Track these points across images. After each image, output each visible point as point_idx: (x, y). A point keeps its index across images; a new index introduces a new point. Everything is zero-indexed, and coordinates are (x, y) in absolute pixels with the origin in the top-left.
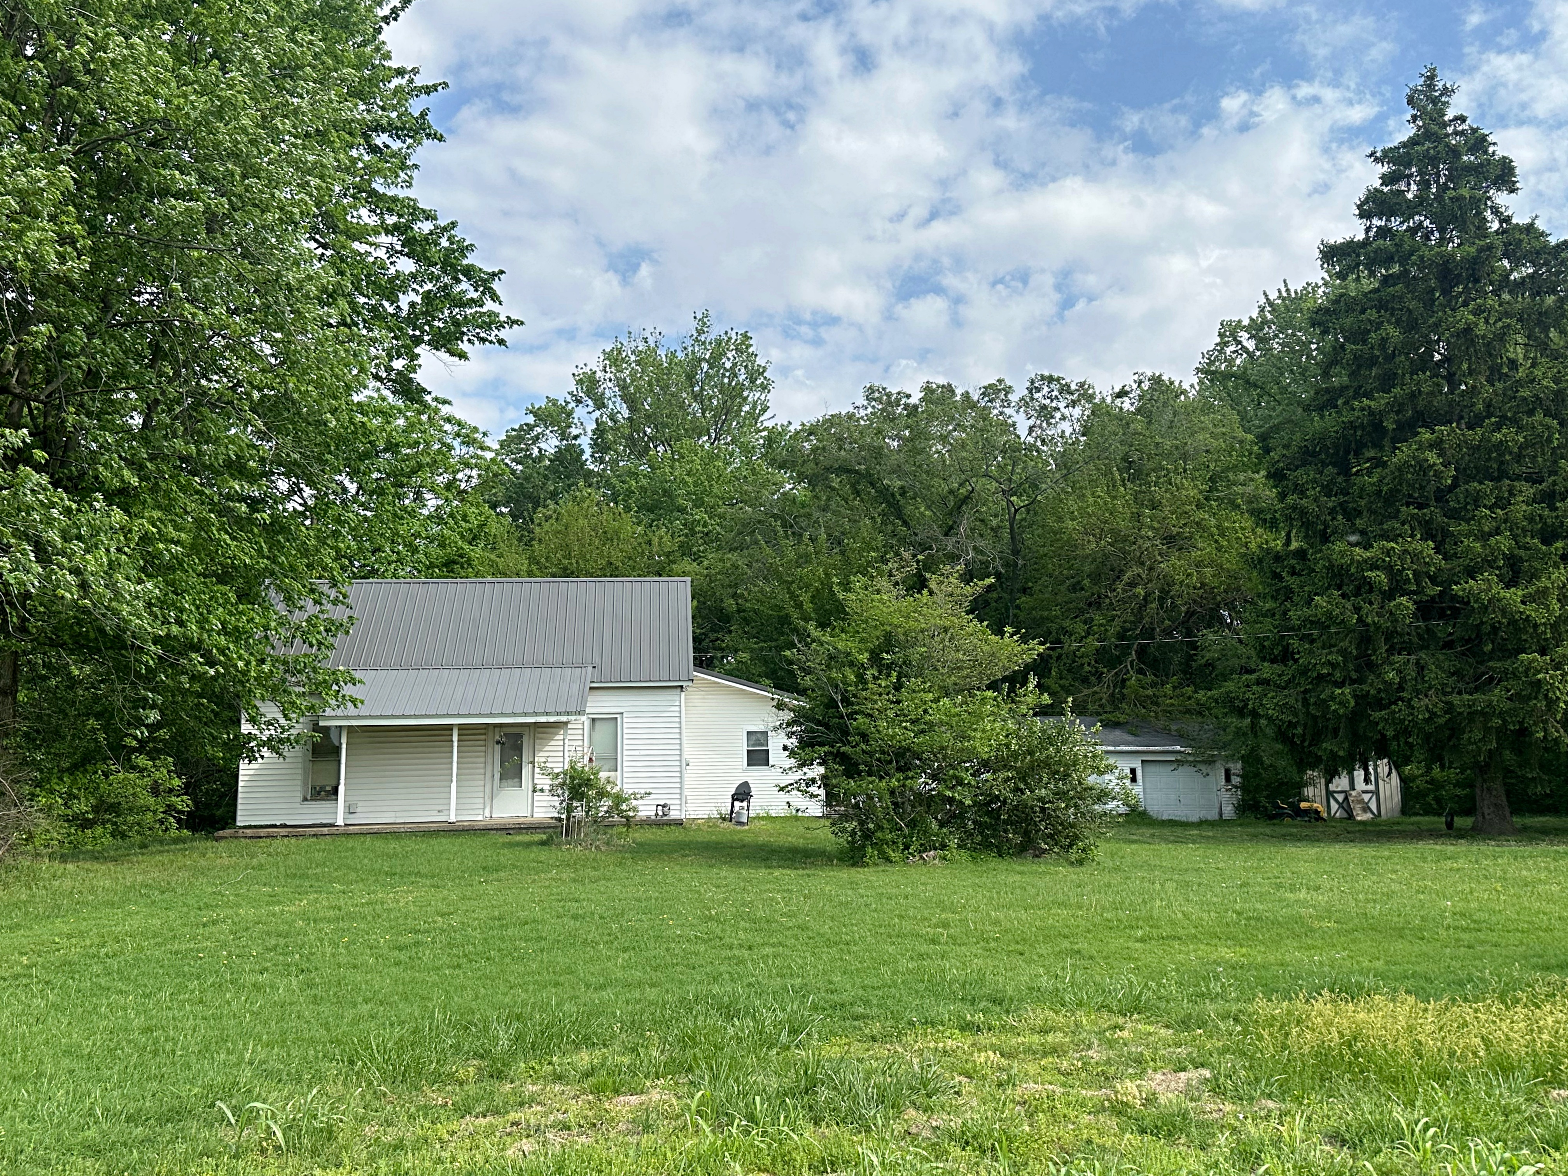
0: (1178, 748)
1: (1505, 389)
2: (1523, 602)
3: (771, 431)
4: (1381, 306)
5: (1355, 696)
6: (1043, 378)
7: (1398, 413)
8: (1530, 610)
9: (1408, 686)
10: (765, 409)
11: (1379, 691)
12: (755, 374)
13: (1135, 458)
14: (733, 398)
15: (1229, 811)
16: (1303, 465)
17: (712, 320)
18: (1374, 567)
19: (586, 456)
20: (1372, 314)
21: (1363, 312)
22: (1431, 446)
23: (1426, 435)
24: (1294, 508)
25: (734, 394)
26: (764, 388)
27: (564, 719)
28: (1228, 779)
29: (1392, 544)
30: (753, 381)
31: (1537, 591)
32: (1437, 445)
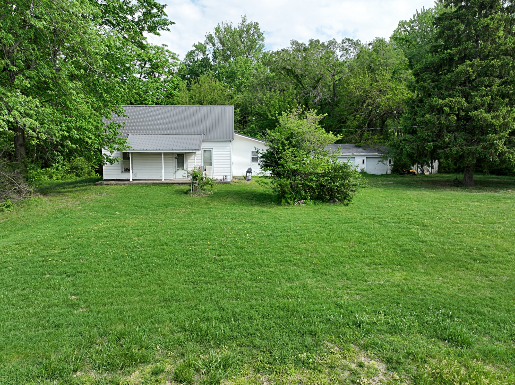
0: (377, 154)
1: (496, 47)
2: (492, 119)
3: (264, 53)
4: (458, 17)
5: (433, 145)
6: (347, 39)
7: (460, 55)
8: (493, 121)
9: (451, 143)
10: (263, 47)
11: (442, 144)
12: (260, 35)
13: (372, 65)
14: (253, 43)
15: (389, 172)
16: (426, 71)
17: (247, 18)
18: (445, 106)
19: (211, 60)
20: (455, 20)
21: (451, 19)
22: (470, 66)
23: (468, 62)
24: (421, 86)
25: (254, 42)
26: (262, 40)
27: (194, 151)
28: (390, 163)
29: (452, 99)
30: (259, 38)
31: (496, 115)
32: (472, 66)
